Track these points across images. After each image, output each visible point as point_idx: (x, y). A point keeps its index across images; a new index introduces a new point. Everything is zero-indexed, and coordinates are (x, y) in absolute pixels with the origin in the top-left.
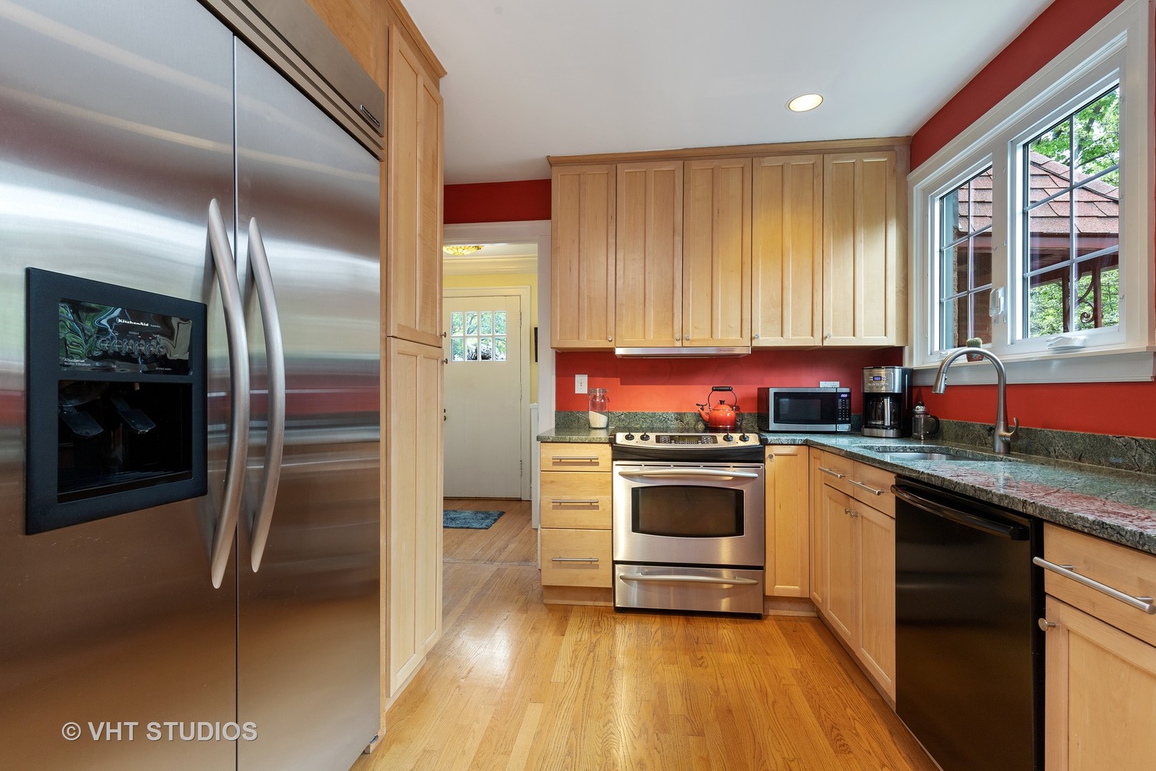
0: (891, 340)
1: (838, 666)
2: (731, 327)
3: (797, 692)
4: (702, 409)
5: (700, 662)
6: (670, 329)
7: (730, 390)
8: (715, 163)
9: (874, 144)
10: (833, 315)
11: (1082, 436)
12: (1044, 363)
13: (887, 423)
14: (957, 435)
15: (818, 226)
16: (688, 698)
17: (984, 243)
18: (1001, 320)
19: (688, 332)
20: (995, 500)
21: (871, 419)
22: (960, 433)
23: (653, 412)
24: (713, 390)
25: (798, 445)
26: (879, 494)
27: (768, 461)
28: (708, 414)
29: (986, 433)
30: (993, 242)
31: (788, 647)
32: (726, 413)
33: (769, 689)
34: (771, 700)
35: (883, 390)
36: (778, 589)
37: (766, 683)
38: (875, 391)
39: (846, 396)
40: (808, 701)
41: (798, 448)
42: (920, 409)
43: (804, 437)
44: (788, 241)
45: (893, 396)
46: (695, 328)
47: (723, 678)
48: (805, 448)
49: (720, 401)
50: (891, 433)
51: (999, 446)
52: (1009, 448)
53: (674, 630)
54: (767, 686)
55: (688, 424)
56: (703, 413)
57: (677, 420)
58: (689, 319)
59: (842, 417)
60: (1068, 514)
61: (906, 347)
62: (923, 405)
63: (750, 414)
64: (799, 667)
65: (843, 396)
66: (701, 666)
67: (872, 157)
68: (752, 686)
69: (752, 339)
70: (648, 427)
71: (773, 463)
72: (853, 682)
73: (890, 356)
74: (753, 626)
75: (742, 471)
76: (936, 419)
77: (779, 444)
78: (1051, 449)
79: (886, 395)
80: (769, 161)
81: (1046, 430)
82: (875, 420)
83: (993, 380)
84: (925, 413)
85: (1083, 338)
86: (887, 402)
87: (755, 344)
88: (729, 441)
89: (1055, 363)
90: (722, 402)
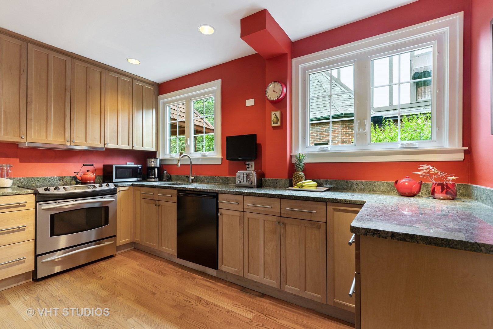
0: (153, 149)
1: (150, 258)
2: (96, 139)
3: (142, 269)
4: (77, 174)
5: (101, 278)
6: (63, 136)
7: (92, 166)
8: (88, 65)
9: (148, 82)
10: (136, 139)
11: (209, 177)
12: (198, 159)
13: (156, 176)
14: (176, 179)
15: (131, 105)
16: (107, 289)
17: (183, 124)
18: (188, 147)
19: (74, 139)
20: (208, 191)
21: (150, 176)
22: (177, 178)
23: (45, 177)
24: (83, 165)
25: (129, 186)
26: (171, 196)
27: (118, 193)
28: (80, 176)
29: (185, 178)
30: (186, 125)
31: (131, 260)
32: (91, 175)
33: (134, 273)
34: (137, 275)
35: (153, 166)
36: (121, 242)
37: (132, 272)
38: (151, 166)
39: (141, 168)
40: (148, 270)
41: (129, 188)
42: (165, 172)
43: (131, 183)
44: (120, 108)
45: (157, 167)
46: (77, 137)
47: (115, 278)
48: (132, 187)
49: (87, 170)
50: (157, 179)
51: (190, 181)
52: (192, 181)
53: (79, 274)
54: (133, 272)
55: (66, 182)
56: (78, 176)
57: (60, 180)
58: (74, 132)
59: (139, 175)
60: (224, 191)
61: (158, 152)
62: (166, 170)
63: (99, 176)
64: (139, 263)
65: (140, 168)
66: (103, 279)
67: (148, 86)
68: (128, 275)
69: (105, 144)
70: (41, 185)
71: (120, 194)
72: (157, 260)
73: (153, 154)
74: (113, 259)
75: (109, 198)
76: (170, 174)
77: (122, 186)
78: (202, 180)
79: (154, 167)
80: (112, 74)
81: (201, 176)
82: (151, 176)
83: (189, 163)
84: (167, 173)
85: (208, 153)
86: (156, 169)
87: (106, 146)
88: (102, 187)
89: (200, 159)
90: (88, 171)
